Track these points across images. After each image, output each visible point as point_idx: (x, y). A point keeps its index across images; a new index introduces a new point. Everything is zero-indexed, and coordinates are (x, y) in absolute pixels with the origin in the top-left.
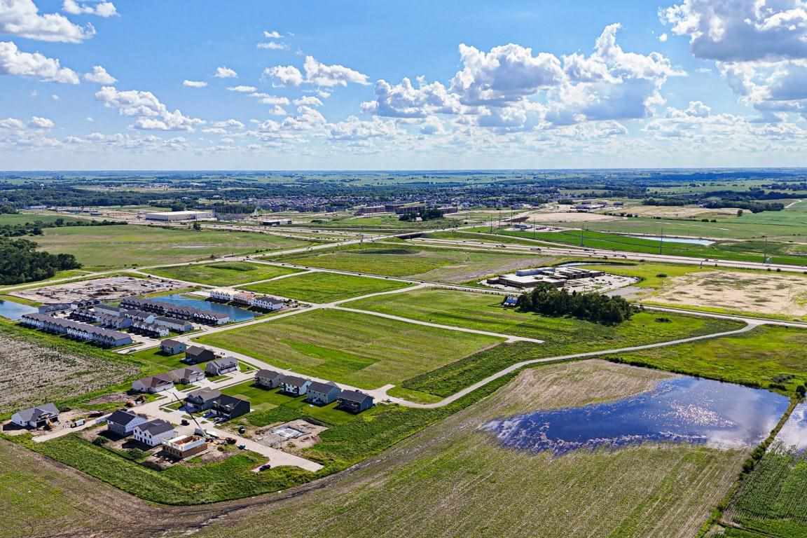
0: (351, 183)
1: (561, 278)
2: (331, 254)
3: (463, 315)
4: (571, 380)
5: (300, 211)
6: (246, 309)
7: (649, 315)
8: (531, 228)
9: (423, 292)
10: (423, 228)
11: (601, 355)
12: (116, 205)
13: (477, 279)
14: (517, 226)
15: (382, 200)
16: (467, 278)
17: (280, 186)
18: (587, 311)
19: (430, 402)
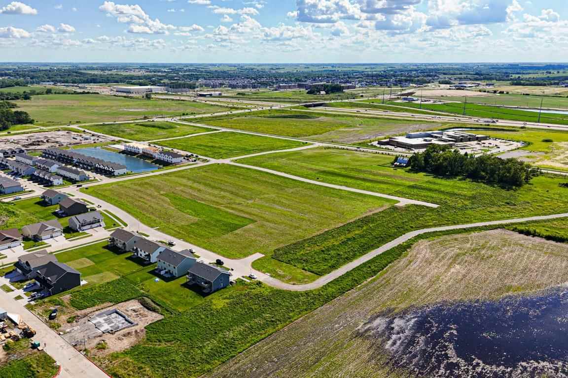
0: (277, 70)
1: (450, 141)
2: (244, 118)
3: (353, 174)
4: (477, 258)
5: (232, 88)
6: (150, 162)
7: (550, 180)
8: (417, 100)
9: (316, 151)
10: (325, 99)
11: (507, 225)
12: (102, 83)
13: (369, 140)
14: (405, 99)
15: (297, 80)
16: (359, 139)
17: (224, 72)
18: (483, 174)
19: (300, 281)
